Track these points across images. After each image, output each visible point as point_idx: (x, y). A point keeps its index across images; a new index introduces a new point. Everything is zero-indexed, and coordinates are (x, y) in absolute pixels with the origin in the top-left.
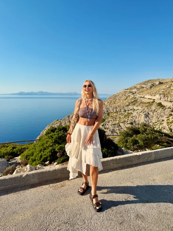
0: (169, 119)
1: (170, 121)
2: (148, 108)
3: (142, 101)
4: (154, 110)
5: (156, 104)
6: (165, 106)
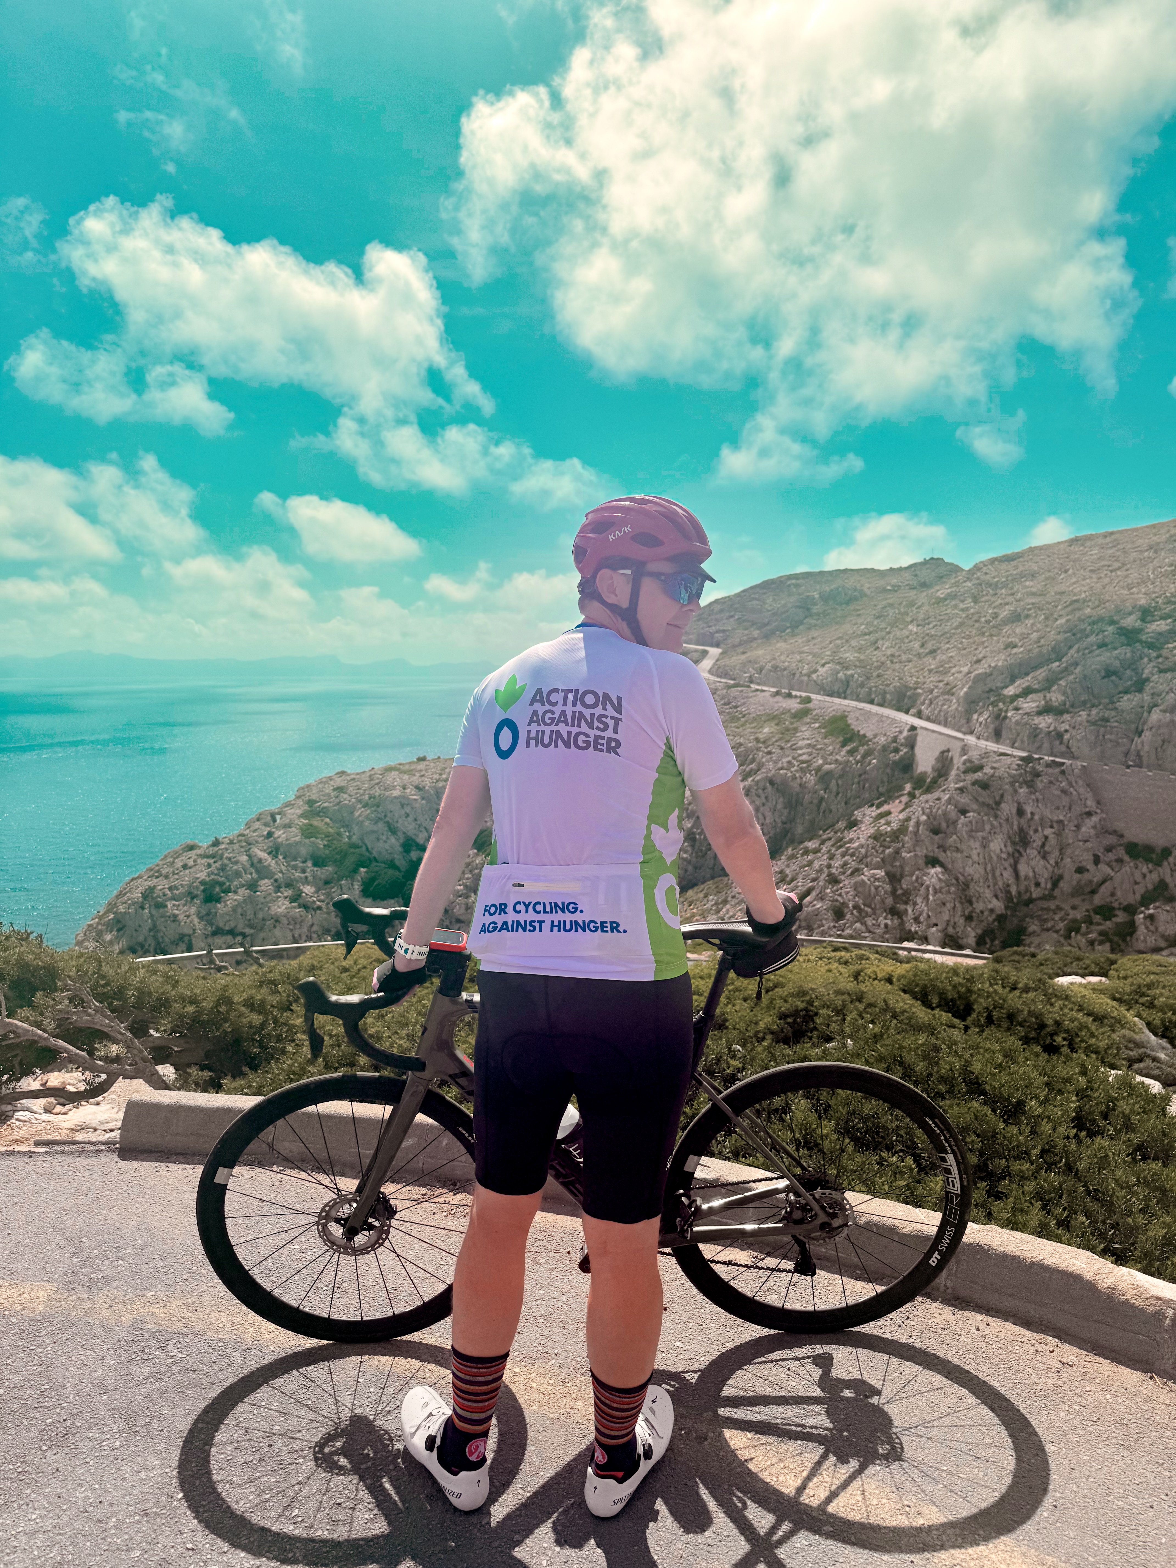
0: (889, 813)
1: (888, 823)
2: (769, 753)
3: (736, 707)
4: (803, 762)
5: (817, 725)
6: (864, 736)
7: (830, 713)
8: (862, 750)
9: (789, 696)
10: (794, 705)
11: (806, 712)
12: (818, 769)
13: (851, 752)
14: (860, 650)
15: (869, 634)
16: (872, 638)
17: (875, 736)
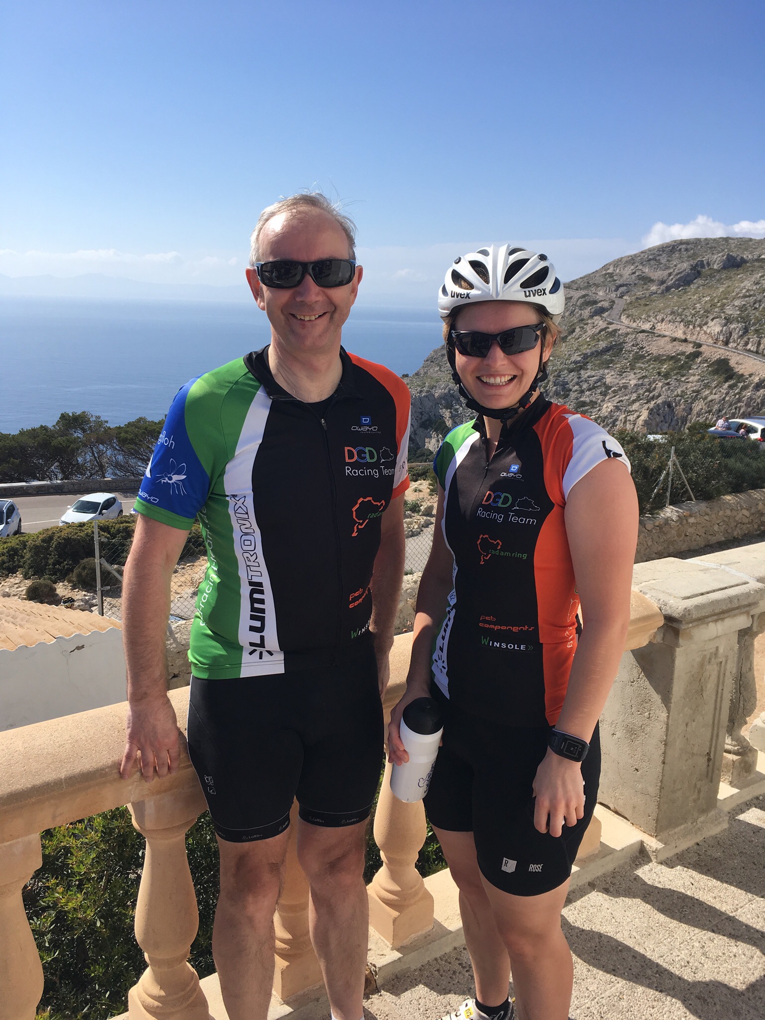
2: (668, 384)
3: (642, 348)
4: (694, 391)
5: (705, 365)
6: (742, 375)
7: (716, 357)
8: (740, 385)
9: (685, 341)
10: (689, 349)
11: (697, 354)
12: (706, 398)
13: (731, 387)
14: (742, 308)
15: (750, 296)
16: (752, 299)
17: (751, 375)
